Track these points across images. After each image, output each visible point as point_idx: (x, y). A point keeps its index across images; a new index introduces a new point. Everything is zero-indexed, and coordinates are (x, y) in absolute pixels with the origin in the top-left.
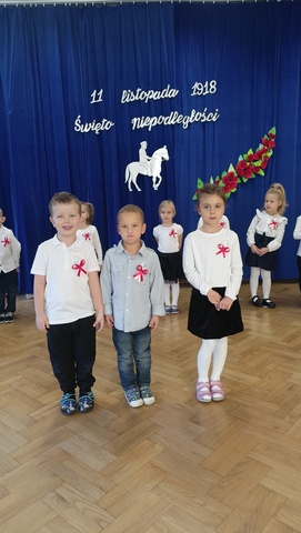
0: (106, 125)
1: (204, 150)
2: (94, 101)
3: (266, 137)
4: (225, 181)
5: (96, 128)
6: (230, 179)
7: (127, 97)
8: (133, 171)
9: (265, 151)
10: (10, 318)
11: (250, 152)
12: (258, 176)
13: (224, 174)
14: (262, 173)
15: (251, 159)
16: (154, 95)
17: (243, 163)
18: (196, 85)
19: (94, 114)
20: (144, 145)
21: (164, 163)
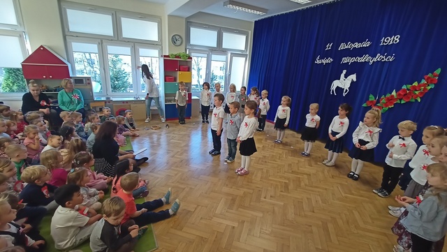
0: (330, 60)
2: (327, 49)
3: (430, 75)
4: (387, 99)
5: (324, 61)
7: (343, 46)
8: (336, 84)
9: (424, 85)
11: (416, 84)
12: (416, 100)
14: (419, 100)
16: (357, 45)
17: (405, 90)
18: (384, 39)
20: (345, 72)
21: (353, 82)
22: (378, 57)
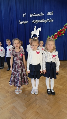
0: (26, 22)
1: (50, 28)
2: (23, 16)
3: (65, 26)
4: (55, 36)
5: (24, 23)
6: (56, 36)
7: (31, 15)
8: (32, 33)
9: (64, 29)
10: (3, 68)
11: (61, 29)
12: (62, 35)
13: (54, 35)
14: (63, 34)
15: (61, 31)
16: (38, 15)
17: (59, 32)
18: (48, 13)
19: (24, 19)
20: (35, 27)
21: (40, 32)
22: (48, 20)
